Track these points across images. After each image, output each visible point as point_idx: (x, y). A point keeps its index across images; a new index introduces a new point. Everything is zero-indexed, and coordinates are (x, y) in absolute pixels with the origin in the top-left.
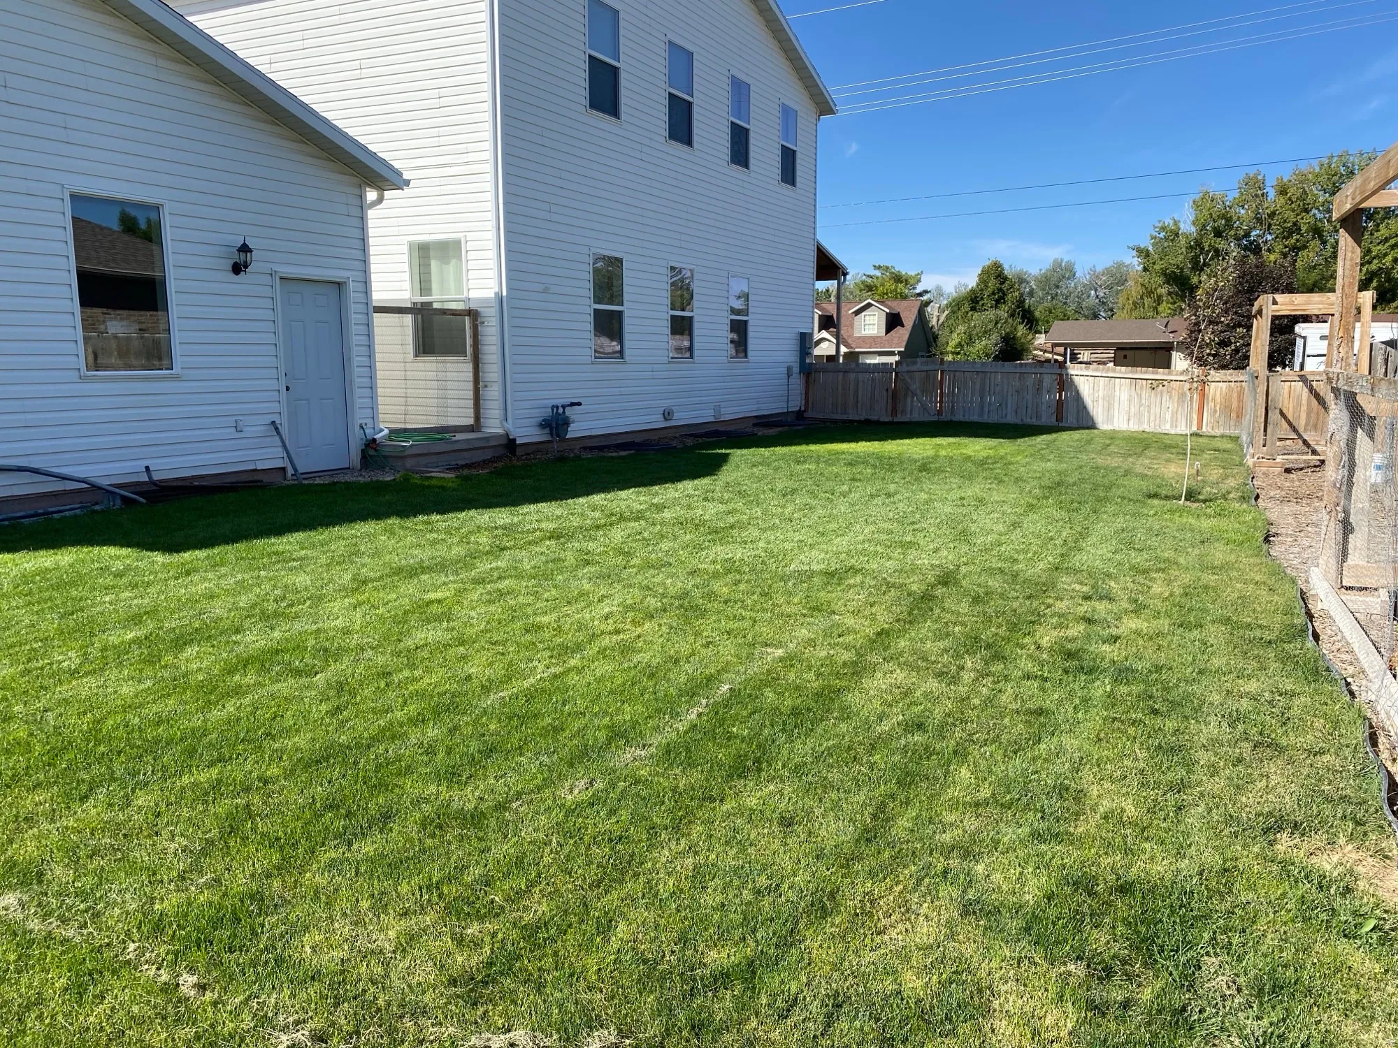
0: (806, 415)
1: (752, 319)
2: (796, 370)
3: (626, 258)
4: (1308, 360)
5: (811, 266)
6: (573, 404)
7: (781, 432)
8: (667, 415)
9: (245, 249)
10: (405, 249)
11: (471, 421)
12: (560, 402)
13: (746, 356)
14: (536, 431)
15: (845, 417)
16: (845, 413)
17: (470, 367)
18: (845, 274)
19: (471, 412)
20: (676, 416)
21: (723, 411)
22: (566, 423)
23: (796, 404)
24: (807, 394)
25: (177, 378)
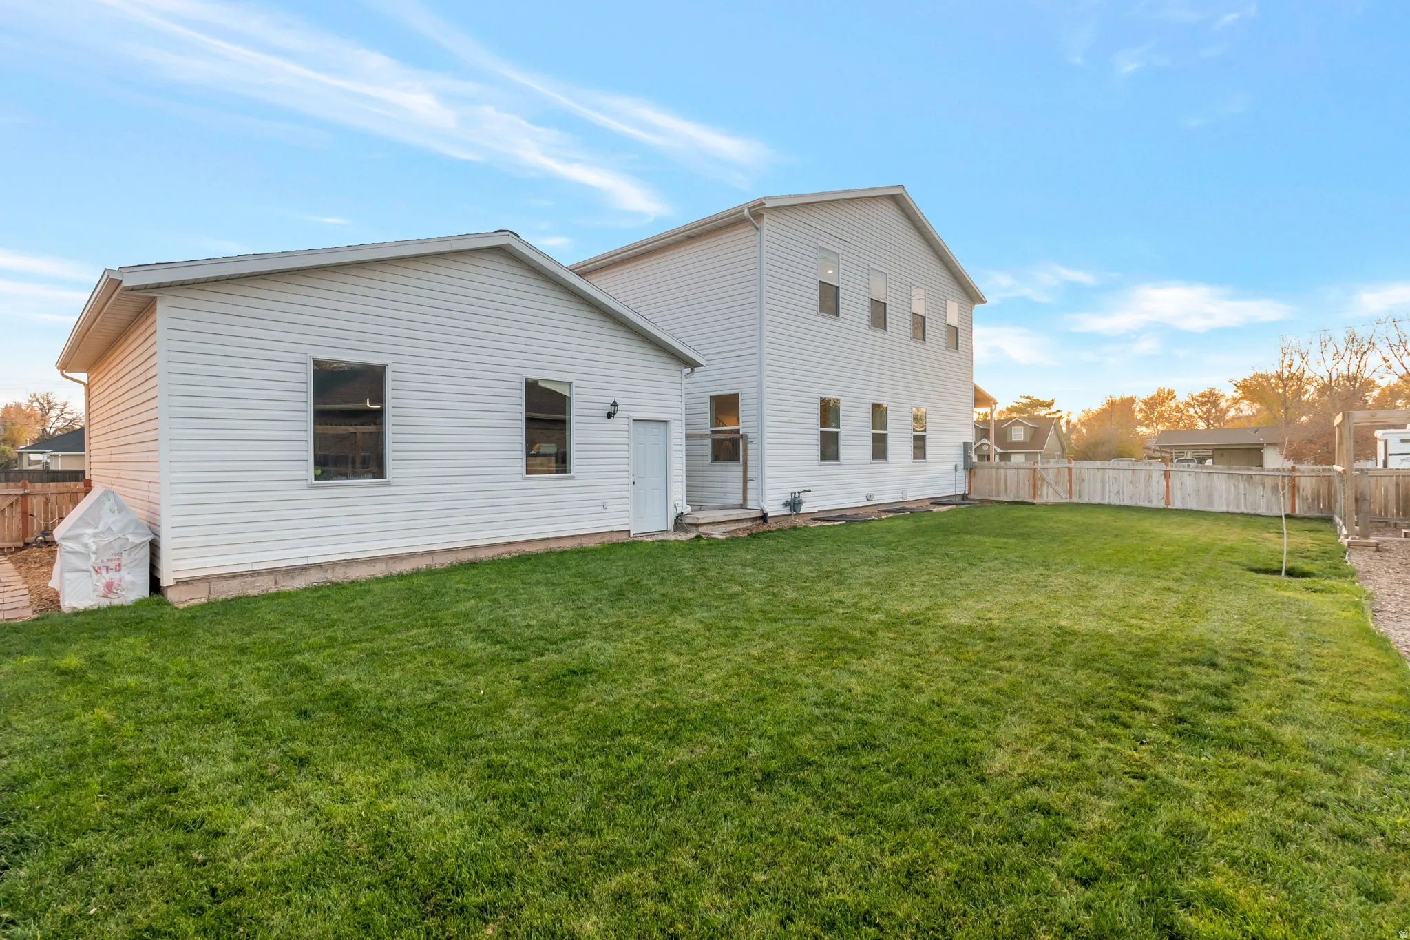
0: (971, 496)
1: (929, 435)
2: (961, 467)
3: (842, 399)
4: (1390, 458)
5: (971, 399)
6: (805, 491)
7: (951, 510)
8: (868, 498)
9: (615, 405)
10: (708, 400)
11: (741, 502)
12: (796, 490)
13: (924, 458)
14: (781, 508)
15: (998, 499)
16: (998, 495)
17: (741, 469)
18: (995, 403)
19: (741, 496)
20: (875, 498)
21: (909, 494)
22: (800, 503)
23: (961, 490)
24: (970, 482)
25: (572, 478)
